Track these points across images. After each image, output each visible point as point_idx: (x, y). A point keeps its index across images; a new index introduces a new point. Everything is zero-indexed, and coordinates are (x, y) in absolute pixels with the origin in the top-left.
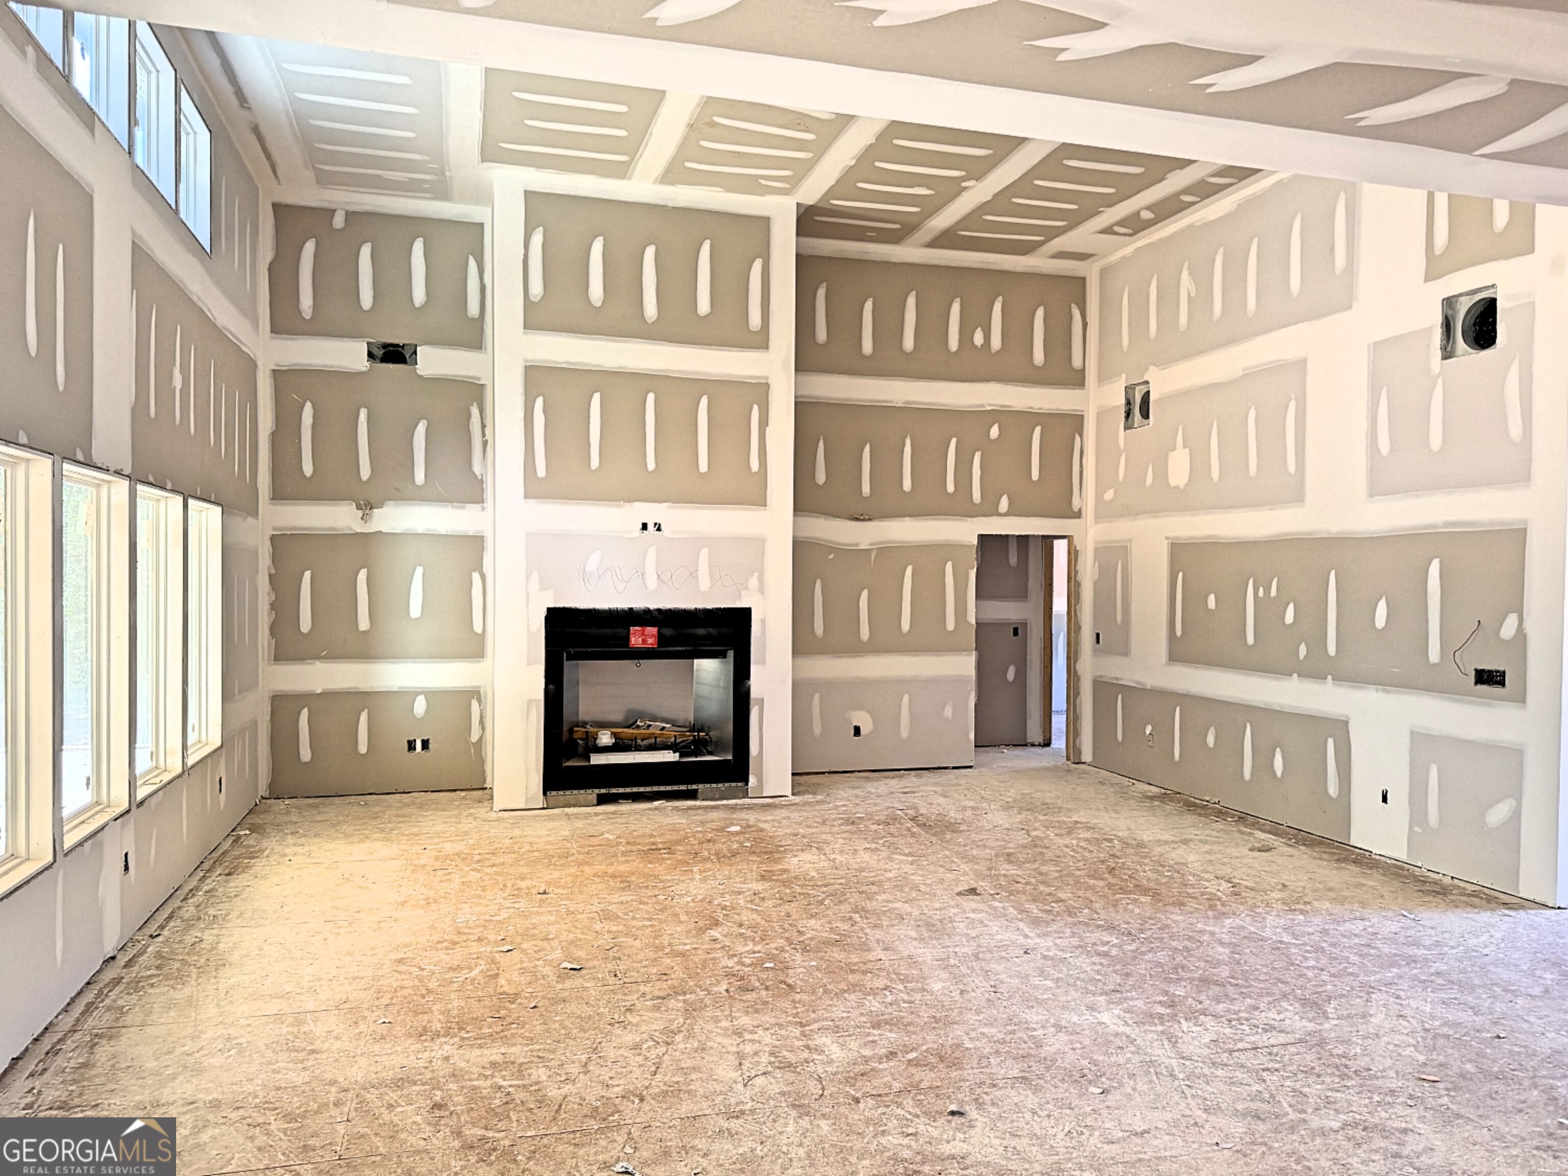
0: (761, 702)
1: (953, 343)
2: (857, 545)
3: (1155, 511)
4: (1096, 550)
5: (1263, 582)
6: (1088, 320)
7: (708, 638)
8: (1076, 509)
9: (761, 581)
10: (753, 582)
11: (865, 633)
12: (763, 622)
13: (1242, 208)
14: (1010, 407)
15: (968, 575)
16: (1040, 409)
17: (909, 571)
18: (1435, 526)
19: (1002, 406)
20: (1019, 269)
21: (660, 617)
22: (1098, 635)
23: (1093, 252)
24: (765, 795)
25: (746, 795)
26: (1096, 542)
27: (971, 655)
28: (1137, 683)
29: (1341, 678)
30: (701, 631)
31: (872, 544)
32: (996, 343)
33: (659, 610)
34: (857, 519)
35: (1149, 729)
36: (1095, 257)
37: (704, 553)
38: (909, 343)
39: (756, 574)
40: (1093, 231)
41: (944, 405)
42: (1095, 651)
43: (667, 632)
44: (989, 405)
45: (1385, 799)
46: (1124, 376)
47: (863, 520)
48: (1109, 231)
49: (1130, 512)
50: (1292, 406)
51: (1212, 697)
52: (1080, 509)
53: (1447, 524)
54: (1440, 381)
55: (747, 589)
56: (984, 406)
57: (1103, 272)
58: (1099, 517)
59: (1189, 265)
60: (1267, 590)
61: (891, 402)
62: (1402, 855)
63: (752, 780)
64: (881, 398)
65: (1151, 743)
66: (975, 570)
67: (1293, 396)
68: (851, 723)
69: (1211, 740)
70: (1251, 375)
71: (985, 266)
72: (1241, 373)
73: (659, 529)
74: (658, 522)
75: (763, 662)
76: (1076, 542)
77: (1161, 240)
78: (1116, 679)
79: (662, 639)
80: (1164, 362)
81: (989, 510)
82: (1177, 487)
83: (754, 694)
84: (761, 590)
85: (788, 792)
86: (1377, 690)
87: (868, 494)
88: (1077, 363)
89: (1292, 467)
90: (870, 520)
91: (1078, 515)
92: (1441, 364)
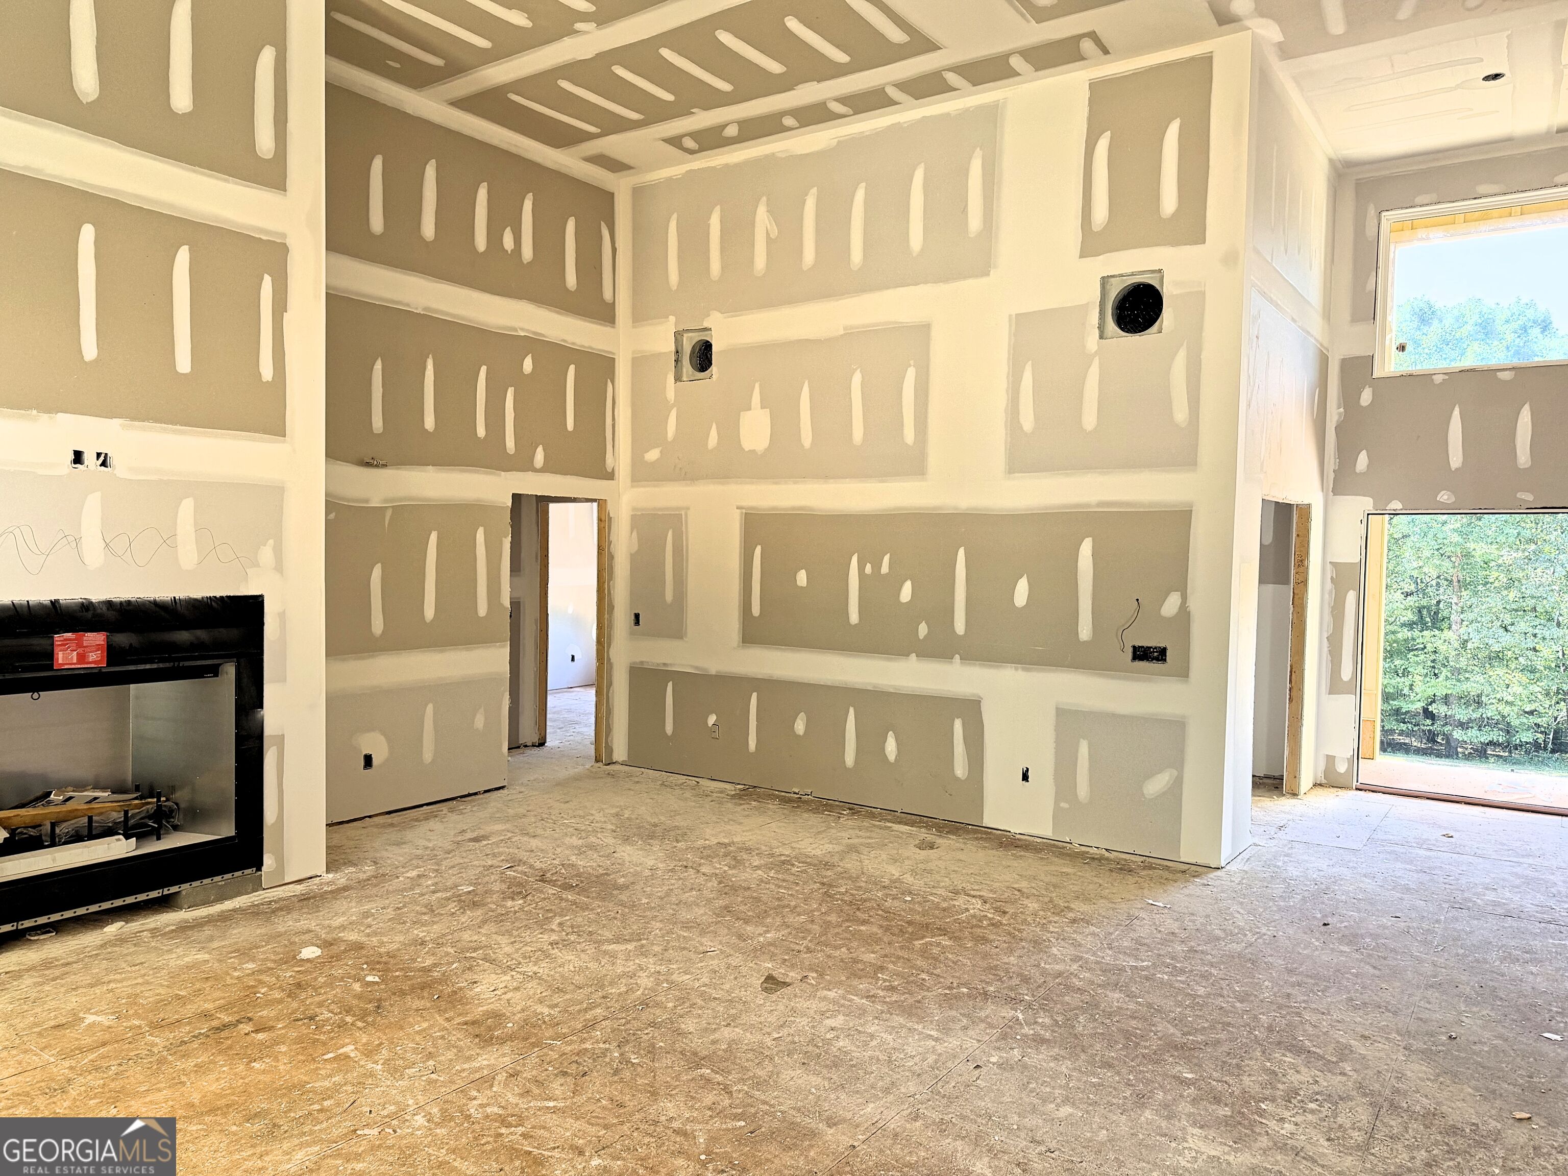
0: (280, 740)
1: (481, 242)
2: (367, 501)
3: (723, 475)
4: (633, 517)
5: (871, 557)
6: (617, 245)
7: (198, 648)
8: (609, 470)
9: (278, 552)
10: (266, 554)
11: (378, 625)
12: (282, 616)
13: (842, 145)
14: (544, 336)
15: (501, 543)
16: (573, 344)
17: (434, 537)
18: (1088, 505)
19: (535, 333)
20: (549, 164)
21: (111, 615)
22: (637, 616)
23: (631, 164)
24: (286, 882)
25: (258, 886)
26: (634, 509)
27: (504, 646)
28: (697, 668)
29: (969, 657)
30: (183, 636)
31: (386, 501)
32: (527, 253)
33: (109, 604)
34: (368, 465)
35: (712, 719)
36: (632, 171)
37: (187, 507)
38: (428, 230)
39: (271, 542)
40: (658, 136)
41: (470, 321)
42: (632, 633)
43: (123, 639)
44: (522, 329)
45: (1025, 777)
46: (672, 319)
47: (377, 466)
48: (675, 142)
49: (688, 476)
50: (911, 373)
51: (800, 681)
52: (613, 469)
53: (1101, 504)
54: (1096, 362)
55: (256, 564)
56: (516, 330)
57: (638, 192)
58: (636, 479)
59: (768, 200)
60: (877, 566)
61: (408, 305)
62: (1048, 833)
63: (268, 860)
64: (396, 297)
65: (713, 735)
66: (510, 539)
67: (912, 362)
68: (361, 752)
69: (800, 726)
70: (852, 336)
71: (513, 150)
72: (842, 332)
73: (104, 464)
74: (103, 451)
75: (282, 679)
76: (610, 507)
77: (727, 166)
78: (665, 664)
79: (113, 654)
80: (734, 308)
81: (522, 463)
82: (753, 452)
83: (269, 730)
84: (279, 567)
85: (321, 868)
86: (1016, 669)
87: (381, 431)
88: (607, 295)
89: (909, 435)
90: (384, 466)
91: (610, 476)
92: (1098, 342)
